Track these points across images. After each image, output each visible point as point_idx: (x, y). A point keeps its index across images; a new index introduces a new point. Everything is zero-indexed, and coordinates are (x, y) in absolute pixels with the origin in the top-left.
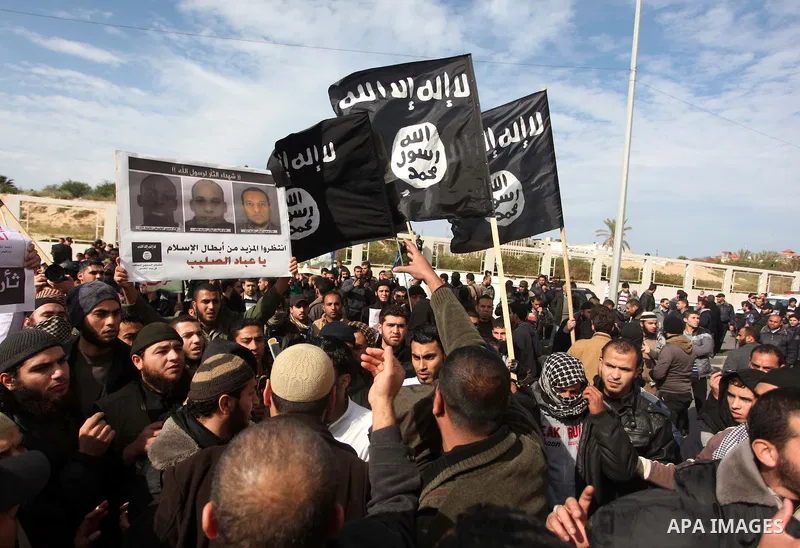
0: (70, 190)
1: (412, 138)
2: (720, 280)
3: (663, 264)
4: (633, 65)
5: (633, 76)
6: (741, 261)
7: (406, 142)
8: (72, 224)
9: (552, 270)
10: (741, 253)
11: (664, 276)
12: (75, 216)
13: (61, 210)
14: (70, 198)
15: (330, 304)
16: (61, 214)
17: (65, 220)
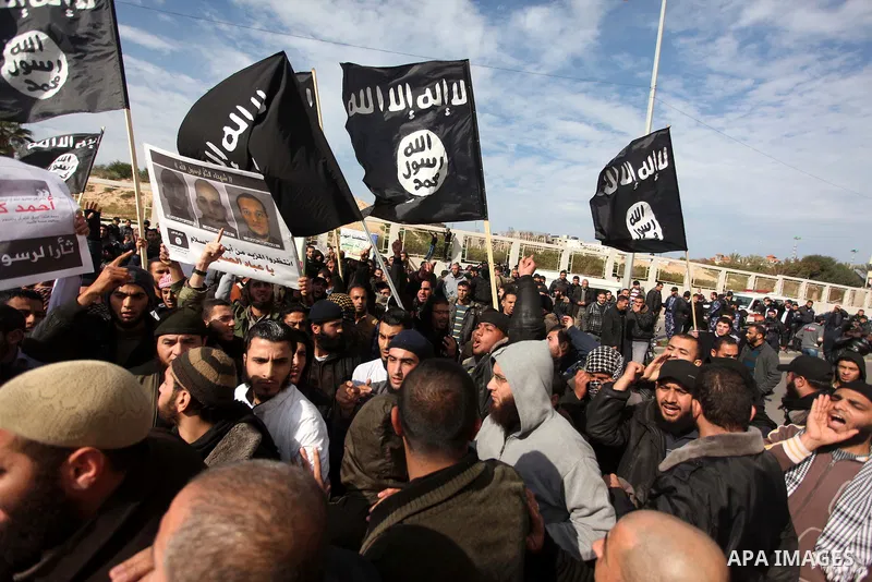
0: (119, 172)
1: (415, 147)
2: (716, 280)
3: (666, 263)
4: (653, 84)
5: (652, 92)
6: (732, 263)
7: (409, 151)
8: (119, 204)
9: (569, 265)
10: (732, 257)
11: (667, 274)
12: (122, 196)
13: (109, 190)
14: (118, 179)
15: (357, 298)
16: (109, 194)
17: (113, 200)
